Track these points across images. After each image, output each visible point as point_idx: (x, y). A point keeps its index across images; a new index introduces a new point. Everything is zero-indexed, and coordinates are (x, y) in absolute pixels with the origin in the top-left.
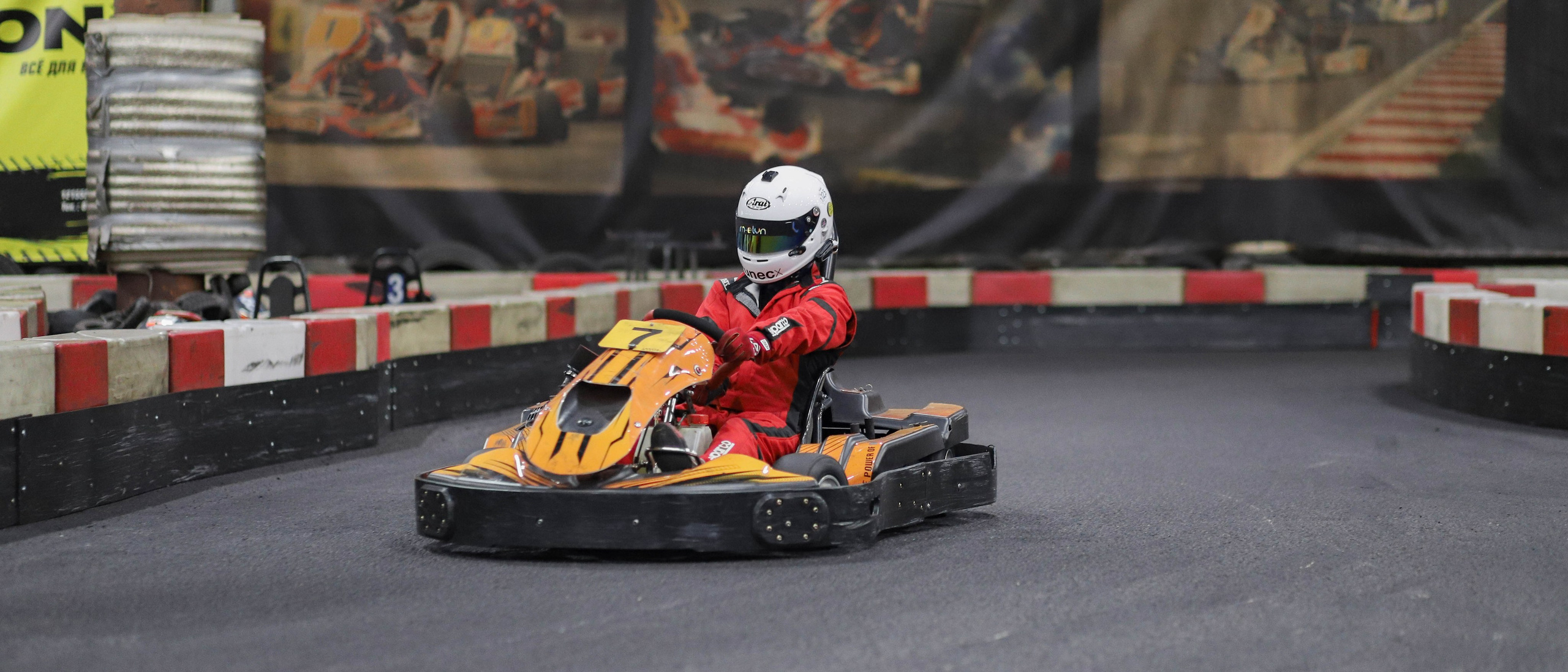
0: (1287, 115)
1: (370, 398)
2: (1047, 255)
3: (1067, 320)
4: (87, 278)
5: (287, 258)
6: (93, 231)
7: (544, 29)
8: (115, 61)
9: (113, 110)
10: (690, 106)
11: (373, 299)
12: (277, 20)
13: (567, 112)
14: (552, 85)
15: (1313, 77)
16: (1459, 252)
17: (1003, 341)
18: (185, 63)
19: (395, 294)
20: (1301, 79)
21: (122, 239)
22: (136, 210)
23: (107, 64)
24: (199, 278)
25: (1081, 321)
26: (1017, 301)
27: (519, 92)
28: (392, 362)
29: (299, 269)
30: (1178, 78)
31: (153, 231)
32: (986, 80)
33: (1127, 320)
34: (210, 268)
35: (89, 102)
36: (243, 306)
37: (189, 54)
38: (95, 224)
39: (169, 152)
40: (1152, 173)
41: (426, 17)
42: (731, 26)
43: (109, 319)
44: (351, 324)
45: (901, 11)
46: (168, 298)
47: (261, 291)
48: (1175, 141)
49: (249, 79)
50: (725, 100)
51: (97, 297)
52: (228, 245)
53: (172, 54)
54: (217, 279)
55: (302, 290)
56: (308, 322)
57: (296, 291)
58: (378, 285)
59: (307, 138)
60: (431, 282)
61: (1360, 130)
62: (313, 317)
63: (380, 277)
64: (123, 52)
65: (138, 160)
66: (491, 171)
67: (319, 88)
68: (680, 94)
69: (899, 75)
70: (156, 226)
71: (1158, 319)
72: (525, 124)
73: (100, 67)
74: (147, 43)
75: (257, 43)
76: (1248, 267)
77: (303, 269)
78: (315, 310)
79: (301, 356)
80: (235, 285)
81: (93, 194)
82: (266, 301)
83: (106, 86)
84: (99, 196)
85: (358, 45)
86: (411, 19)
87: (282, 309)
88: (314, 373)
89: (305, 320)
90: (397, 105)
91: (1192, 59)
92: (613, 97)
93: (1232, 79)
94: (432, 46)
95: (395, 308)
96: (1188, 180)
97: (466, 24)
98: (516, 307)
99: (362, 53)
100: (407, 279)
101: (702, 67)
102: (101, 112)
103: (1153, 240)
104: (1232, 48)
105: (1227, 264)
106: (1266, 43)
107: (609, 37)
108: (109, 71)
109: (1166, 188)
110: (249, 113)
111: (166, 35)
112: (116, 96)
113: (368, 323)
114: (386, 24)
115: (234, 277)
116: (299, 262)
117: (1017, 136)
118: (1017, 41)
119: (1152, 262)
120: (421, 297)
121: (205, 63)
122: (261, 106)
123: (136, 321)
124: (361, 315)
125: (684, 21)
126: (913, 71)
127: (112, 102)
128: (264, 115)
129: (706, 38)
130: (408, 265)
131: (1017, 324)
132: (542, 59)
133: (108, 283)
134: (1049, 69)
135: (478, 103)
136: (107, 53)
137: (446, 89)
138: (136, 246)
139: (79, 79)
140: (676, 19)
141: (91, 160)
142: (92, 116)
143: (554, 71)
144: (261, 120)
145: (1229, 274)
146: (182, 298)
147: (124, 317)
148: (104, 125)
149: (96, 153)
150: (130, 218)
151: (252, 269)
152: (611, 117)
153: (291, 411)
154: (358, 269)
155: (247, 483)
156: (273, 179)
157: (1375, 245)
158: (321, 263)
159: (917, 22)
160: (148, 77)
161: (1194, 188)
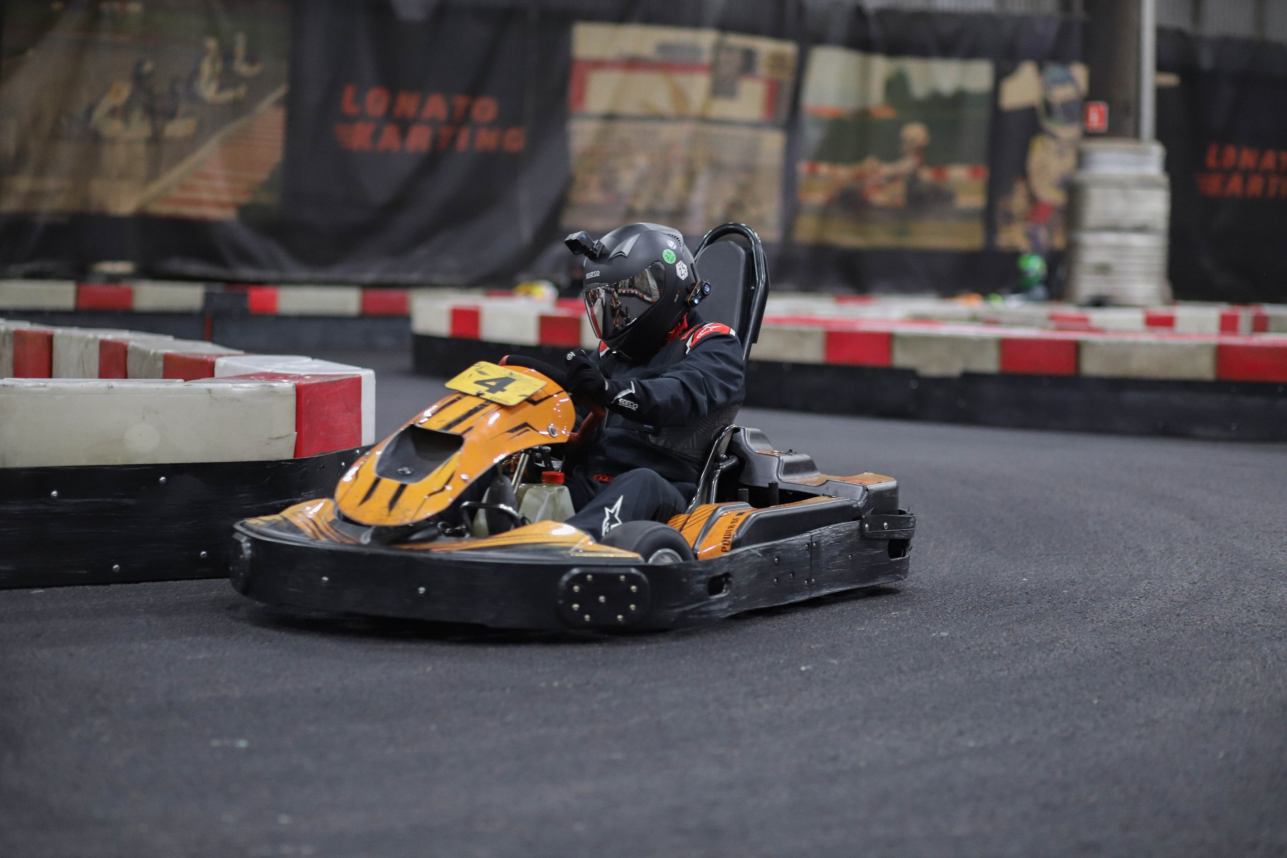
0: (141, 166)
16: (251, 274)
20: (148, 140)
48: (51, 183)
61: (191, 181)
76: (107, 283)
93: (96, 139)
96: (60, 214)
104: (99, 114)
106: (122, 113)
161: (64, 220)
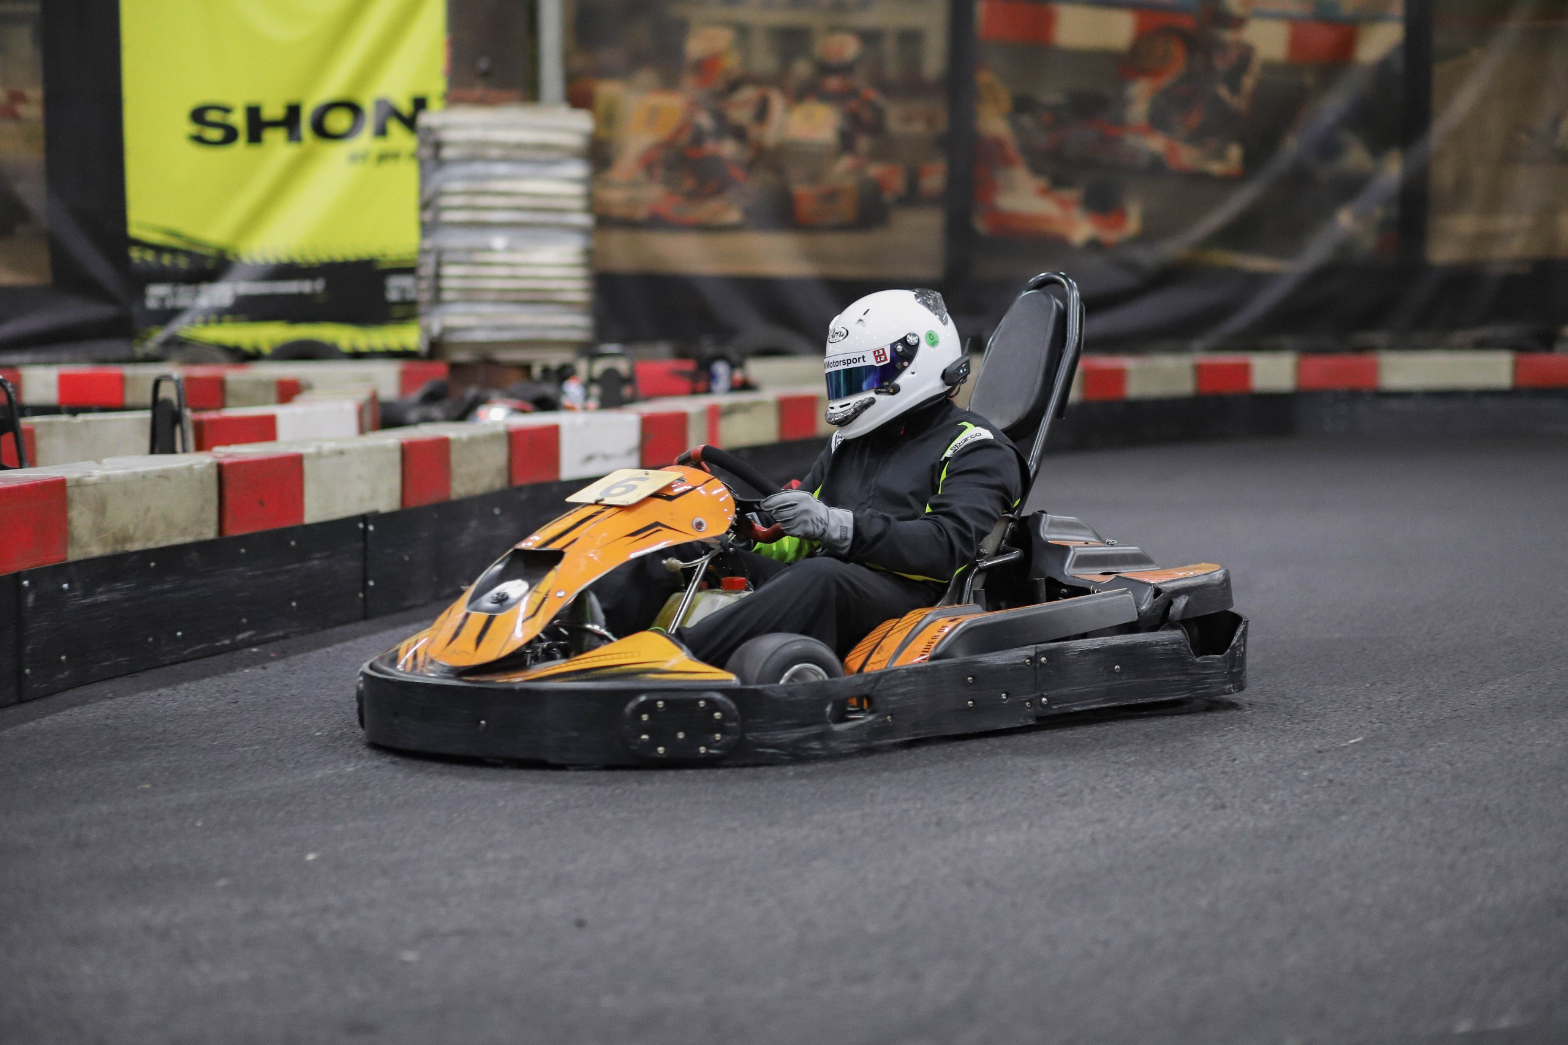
2: (1378, 337)
3: (1394, 405)
4: (418, 366)
5: (613, 347)
6: (425, 321)
7: (867, 115)
8: (448, 153)
9: (445, 201)
10: (1009, 189)
11: (702, 385)
12: (603, 107)
14: (875, 170)
17: (1329, 427)
18: (514, 154)
19: (721, 383)
21: (452, 330)
22: (467, 301)
23: (438, 155)
24: (528, 368)
25: (1409, 406)
26: (1342, 385)
27: (839, 178)
29: (627, 358)
30: (1509, 157)
31: (483, 321)
32: (1310, 161)
33: (1454, 405)
34: (537, 359)
35: (421, 193)
36: (570, 397)
37: (519, 146)
38: (426, 313)
39: (499, 241)
40: (1482, 255)
41: (748, 104)
42: (1051, 108)
43: (442, 411)
44: (683, 415)
45: (1223, 92)
46: (498, 387)
47: (590, 380)
49: (577, 169)
50: (1044, 182)
51: (428, 387)
52: (557, 335)
53: (502, 145)
54: (546, 371)
55: (629, 380)
56: (642, 413)
57: (624, 382)
58: (702, 373)
59: (630, 224)
60: (756, 369)
62: (647, 408)
63: (704, 364)
64: (454, 144)
65: (471, 250)
66: (812, 256)
67: (641, 176)
68: (1000, 177)
69: (1220, 155)
70: (486, 316)
71: (1488, 404)
72: (845, 209)
73: (431, 158)
74: (478, 134)
75: (586, 133)
77: (630, 357)
78: (645, 401)
79: (637, 449)
80: (564, 373)
81: (424, 285)
82: (595, 390)
83: (438, 179)
84: (429, 286)
85: (680, 131)
86: (732, 105)
87: (612, 400)
89: (639, 411)
90: (718, 191)
91: (1523, 138)
92: (934, 179)
94: (754, 132)
95: (720, 398)
97: (788, 110)
99: (685, 139)
100: (734, 365)
101: (1022, 149)
102: (433, 204)
103: (1484, 320)
105: (1558, 347)
107: (930, 122)
108: (439, 162)
109: (1498, 270)
110: (578, 204)
111: (494, 126)
112: (448, 187)
113: (698, 413)
114: (708, 111)
115: (561, 367)
116: (627, 351)
117: (1343, 217)
118: (1344, 122)
119: (1482, 345)
120: (745, 386)
121: (531, 154)
122: (589, 195)
124: (690, 405)
125: (1006, 103)
126: (1235, 153)
127: (439, 193)
128: (592, 204)
129: (1026, 120)
130: (732, 353)
131: (1343, 409)
132: (864, 143)
133: (438, 371)
134: (1376, 150)
135: (802, 189)
136: (438, 146)
137: (768, 175)
138: (466, 338)
139: (406, 175)
140: (997, 102)
141: (423, 252)
142: (424, 207)
143: (876, 155)
144: (590, 210)
145: (1560, 358)
146: (511, 387)
147: (454, 408)
148: (436, 217)
149: (428, 244)
150: (460, 308)
151: (579, 358)
152: (931, 201)
154: (682, 355)
156: (601, 268)
158: (643, 350)
159: (1238, 103)
160: (478, 168)
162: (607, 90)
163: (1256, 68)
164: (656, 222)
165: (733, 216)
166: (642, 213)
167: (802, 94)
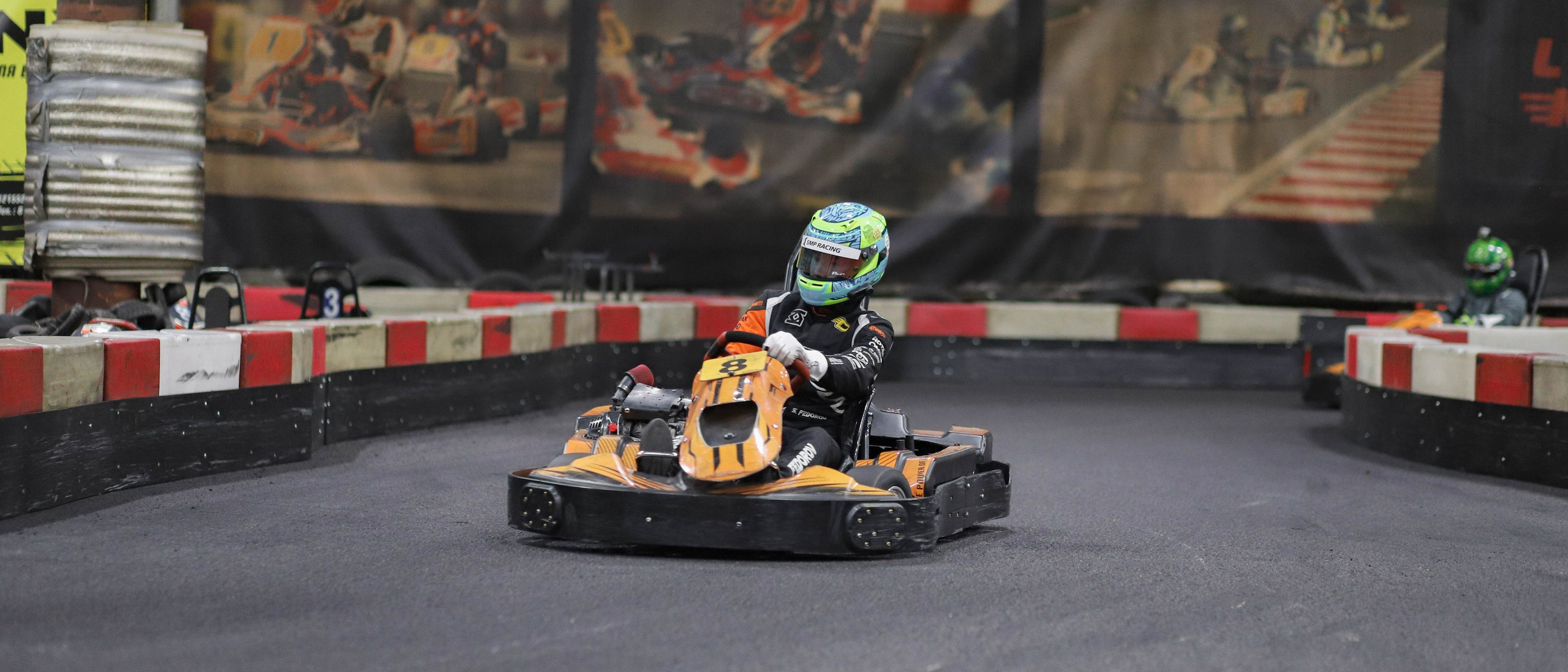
0: (1226, 155)
1: (304, 411)
2: (983, 287)
3: (1001, 353)
4: (22, 283)
5: (224, 269)
6: (29, 236)
7: (487, 47)
8: (56, 67)
9: (53, 116)
10: (631, 128)
11: (309, 312)
12: (220, 30)
13: (508, 131)
14: (493, 103)
15: (1251, 118)
16: (1393, 297)
17: (937, 372)
18: (127, 70)
19: (331, 308)
20: (1239, 120)
21: (58, 245)
22: (74, 217)
23: (48, 69)
24: (136, 286)
25: (1016, 354)
26: (953, 333)
27: (460, 109)
28: (327, 376)
29: (233, 279)
30: (1117, 115)
31: (89, 238)
32: (927, 111)
33: (1060, 354)
34: (147, 277)
35: (29, 108)
36: (178, 316)
37: (131, 62)
38: (32, 229)
39: (108, 159)
40: (1090, 210)
41: (369, 32)
42: (673, 49)
43: (44, 325)
44: (288, 336)
45: (843, 39)
46: (104, 306)
47: (197, 300)
48: (1114, 178)
49: (190, 89)
50: (666, 123)
51: (32, 303)
52: (165, 254)
53: (114, 61)
54: (153, 288)
55: (238, 301)
56: (244, 334)
57: (232, 302)
58: (314, 298)
59: (245, 148)
60: (368, 297)
61: (1298, 172)
62: (249, 329)
63: (317, 290)
64: (65, 58)
65: (77, 167)
66: (432, 187)
67: (260, 100)
68: (621, 116)
69: (840, 104)
70: (93, 233)
71: (1092, 354)
72: (465, 141)
73: (41, 72)
74: (89, 49)
75: (200, 52)
76: (1182, 305)
77: (240, 280)
78: (250, 322)
79: (237, 368)
80: (170, 295)
81: (31, 199)
82: (201, 311)
83: (47, 91)
84: (36, 201)
85: (299, 57)
86: (354, 33)
87: (217, 320)
88: (248, 385)
89: (241, 332)
90: (338, 118)
91: (1132, 96)
92: (554, 117)
93: (1172, 117)
94: (374, 61)
95: (330, 322)
96: (1127, 217)
97: (409, 40)
98: (452, 324)
99: (304, 65)
100: (343, 293)
101: (643, 89)
102: (41, 118)
103: (1089, 275)
104: (1174, 87)
105: (1162, 302)
106: (1205, 84)
107: (551, 57)
108: (50, 76)
109: (1104, 224)
110: (189, 123)
111: (108, 43)
112: (56, 101)
113: (304, 336)
114: (328, 37)
115: (170, 286)
116: (237, 273)
117: (956, 168)
118: (959, 74)
119: (1087, 298)
120: (357, 312)
121: (148, 72)
122: (202, 116)
123: (70, 328)
124: (297, 328)
125: (627, 43)
126: (854, 100)
127: (52, 108)
128: (204, 124)
129: (648, 61)
130: (345, 279)
131: (951, 355)
132: (484, 77)
133: (43, 289)
134: (990, 102)
135: (417, 119)
136: (49, 59)
137: (387, 104)
138: (73, 253)
139: (19, 84)
140: (619, 41)
141: (29, 165)
142: (32, 121)
143: (495, 89)
144: (201, 130)
145: (1164, 312)
146: (118, 306)
147: (59, 324)
148: (43, 131)
149: (35, 158)
150: (67, 224)
151: (187, 278)
152: (551, 137)
153: (225, 423)
154: (294, 282)
155: (178, 494)
156: (211, 189)
157: (1310, 287)
158: (255, 274)
159: (859, 52)
160: (89, 83)
161: (1133, 224)
162: (226, 13)
163: (874, 16)
164: (273, 148)
165: (353, 144)
166: (260, 138)
167: (424, 25)
